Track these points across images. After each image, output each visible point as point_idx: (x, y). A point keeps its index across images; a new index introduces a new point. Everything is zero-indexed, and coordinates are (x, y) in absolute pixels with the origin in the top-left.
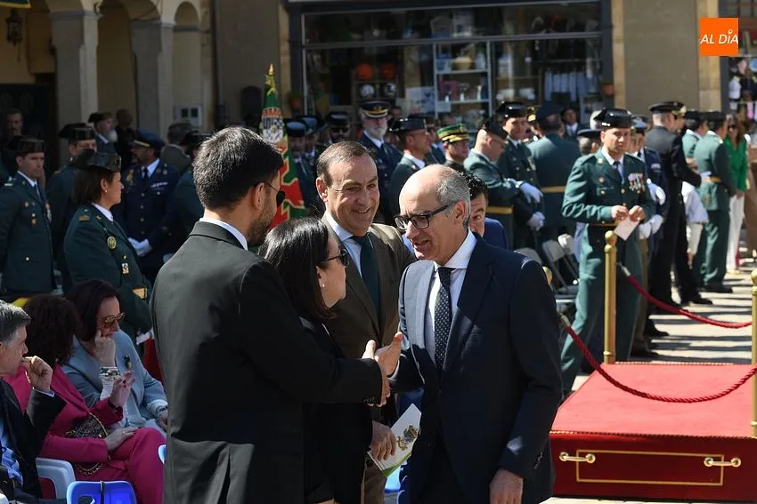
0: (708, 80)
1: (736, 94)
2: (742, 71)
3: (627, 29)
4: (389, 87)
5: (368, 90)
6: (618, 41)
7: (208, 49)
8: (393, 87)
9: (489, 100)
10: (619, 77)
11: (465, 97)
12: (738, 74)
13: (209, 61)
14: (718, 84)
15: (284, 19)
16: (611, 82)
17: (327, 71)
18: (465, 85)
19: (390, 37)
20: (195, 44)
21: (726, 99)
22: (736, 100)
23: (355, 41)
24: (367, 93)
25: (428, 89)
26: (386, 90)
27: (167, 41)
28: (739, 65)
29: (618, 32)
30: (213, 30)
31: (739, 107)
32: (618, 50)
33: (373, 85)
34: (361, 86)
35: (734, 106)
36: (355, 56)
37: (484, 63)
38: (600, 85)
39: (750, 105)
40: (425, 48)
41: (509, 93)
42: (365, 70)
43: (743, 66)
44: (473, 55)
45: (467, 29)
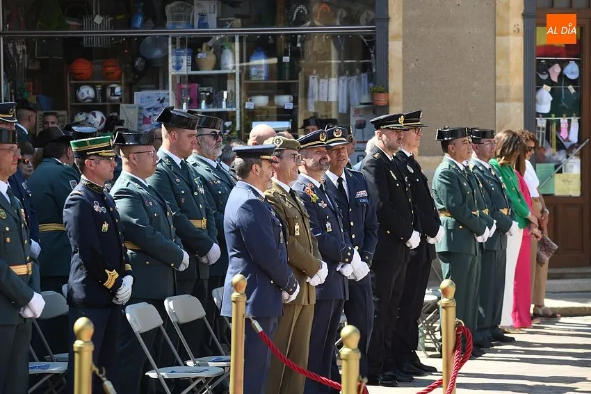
0: (508, 90)
1: (545, 107)
2: (555, 79)
3: (406, 23)
4: (113, 89)
5: (87, 92)
6: (396, 37)
8: (118, 90)
9: (237, 109)
10: (396, 83)
11: (208, 103)
12: (549, 82)
14: (521, 94)
16: (386, 90)
17: (37, 66)
18: (207, 90)
19: (115, 25)
21: (531, 114)
22: (544, 115)
23: (71, 29)
24: (86, 95)
25: (161, 93)
26: (109, 93)
28: (550, 70)
29: (395, 26)
31: (549, 123)
32: (395, 49)
33: (93, 86)
34: (77, 87)
35: (542, 123)
36: (75, 48)
37: (231, 62)
38: (373, 93)
39: (564, 121)
40: (160, 42)
41: (261, 101)
42: (82, 66)
43: (555, 71)
44: (219, 52)
45: (212, 20)
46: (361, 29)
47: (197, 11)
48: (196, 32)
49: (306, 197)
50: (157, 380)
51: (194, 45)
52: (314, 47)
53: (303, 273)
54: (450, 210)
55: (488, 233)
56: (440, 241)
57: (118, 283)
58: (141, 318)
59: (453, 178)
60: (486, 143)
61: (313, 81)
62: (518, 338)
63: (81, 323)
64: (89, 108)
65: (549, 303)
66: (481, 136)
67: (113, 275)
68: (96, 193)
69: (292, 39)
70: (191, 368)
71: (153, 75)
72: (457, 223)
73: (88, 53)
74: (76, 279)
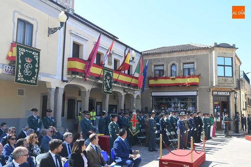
0: (211, 109)
1: (216, 111)
7: (141, 101)
9: (179, 110)
10: (198, 108)
11: (176, 110)
13: (141, 103)
14: (213, 110)
15: (151, 98)
17: (157, 105)
18: (176, 108)
19: (166, 101)
20: (139, 101)
21: (214, 112)
23: (161, 101)
25: (171, 108)
26: (165, 108)
27: (135, 100)
29: (198, 102)
30: (142, 99)
32: (198, 104)
33: (163, 107)
35: (215, 113)
36: (162, 103)
37: (179, 105)
38: (195, 109)
39: (218, 113)
40: (171, 103)
41: (182, 109)
42: (162, 105)
43: (217, 107)
44: (177, 104)
45: (177, 100)
46: (194, 102)
47: (175, 99)
48: (175, 102)
49: (187, 121)
50: (170, 141)
51: (175, 103)
52: (188, 103)
53: (186, 130)
54: (204, 123)
55: (209, 126)
56: (203, 127)
57: (166, 130)
58: (168, 134)
59: (204, 119)
60: (209, 115)
61: (188, 107)
62: (212, 138)
63: (161, 134)
64: (163, 110)
65: (216, 134)
66: (208, 114)
67: (165, 129)
68: (163, 119)
69: (186, 103)
70: (174, 140)
71: (170, 106)
72: (205, 124)
73: (163, 104)
74: (161, 129)
